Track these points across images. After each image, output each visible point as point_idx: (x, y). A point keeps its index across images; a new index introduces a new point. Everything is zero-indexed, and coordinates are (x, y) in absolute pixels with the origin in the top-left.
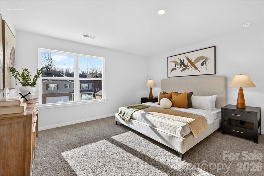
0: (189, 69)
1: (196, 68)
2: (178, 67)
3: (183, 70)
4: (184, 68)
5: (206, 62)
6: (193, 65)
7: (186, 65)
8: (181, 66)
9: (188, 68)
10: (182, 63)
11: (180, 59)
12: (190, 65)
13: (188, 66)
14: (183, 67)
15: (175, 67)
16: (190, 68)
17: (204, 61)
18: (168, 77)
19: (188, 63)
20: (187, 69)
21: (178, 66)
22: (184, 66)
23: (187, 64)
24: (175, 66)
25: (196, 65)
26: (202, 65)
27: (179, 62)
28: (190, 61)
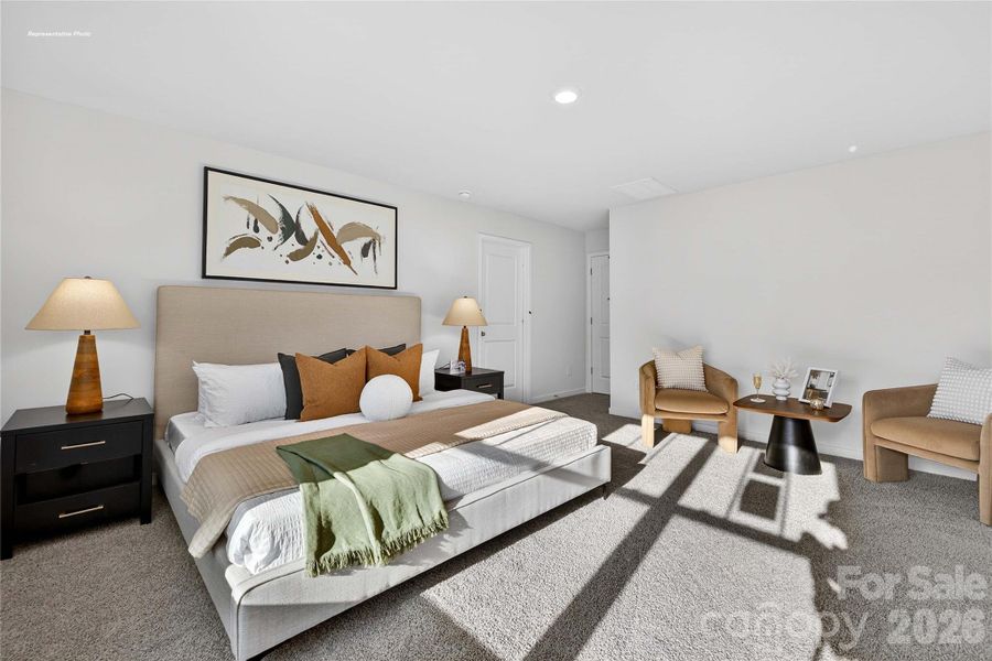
0: (320, 257)
1: (347, 262)
2: (270, 239)
3: (295, 256)
4: (301, 247)
5: (374, 248)
6: (334, 244)
7: (308, 239)
8: (286, 237)
9: (317, 251)
10: (290, 227)
11: (280, 205)
12: (325, 242)
13: (318, 243)
14: (292, 244)
15: (251, 233)
16: (325, 255)
17: (370, 243)
18: (204, 276)
19: (316, 234)
20: (312, 257)
21: (270, 235)
22: (301, 238)
23: (312, 235)
24: (256, 230)
25: (346, 246)
26: (365, 253)
27: (277, 215)
28: (324, 228)
